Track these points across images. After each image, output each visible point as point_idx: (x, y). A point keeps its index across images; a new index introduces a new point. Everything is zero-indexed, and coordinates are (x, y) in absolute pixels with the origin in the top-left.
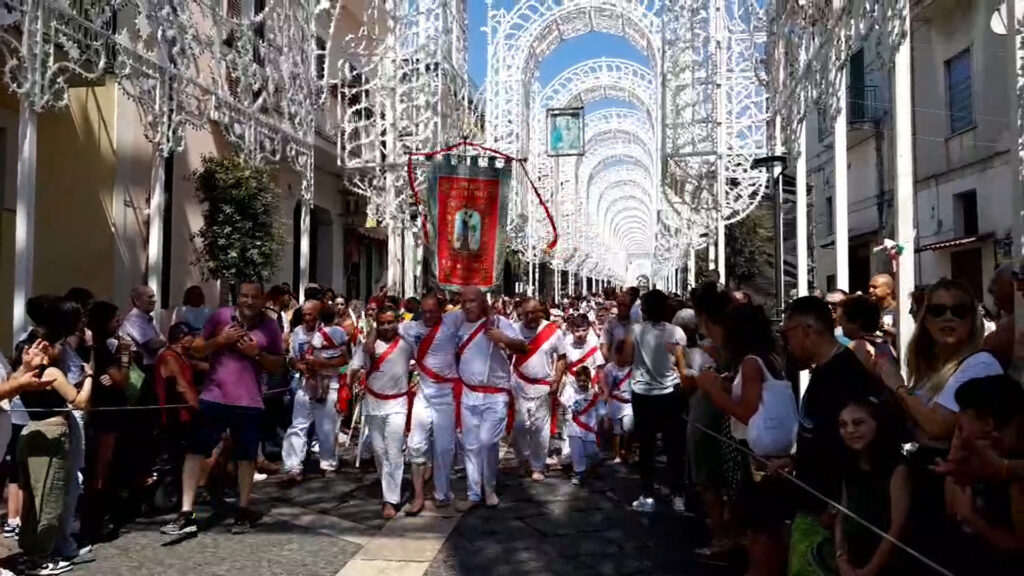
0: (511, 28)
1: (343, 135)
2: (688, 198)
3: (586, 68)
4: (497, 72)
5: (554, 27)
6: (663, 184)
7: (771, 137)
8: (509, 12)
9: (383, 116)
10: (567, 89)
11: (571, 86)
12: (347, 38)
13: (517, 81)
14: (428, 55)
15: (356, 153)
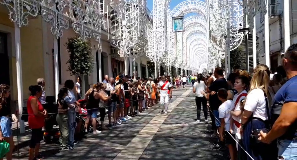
3: (185, 3)
4: (156, 6)
6: (210, 39)
7: (244, 22)
9: (121, 23)
10: (179, 10)
11: (180, 9)
13: (163, 9)
14: (134, 2)
15: (114, 35)
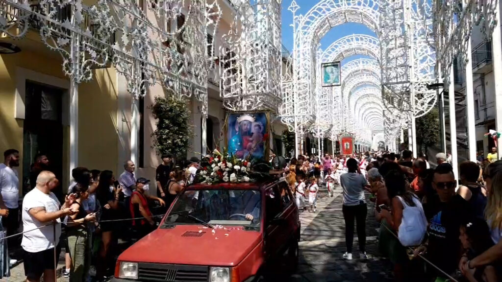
0: (305, 24)
1: (222, 82)
2: (396, 105)
3: (345, 40)
4: (298, 46)
5: (327, 21)
6: (383, 98)
7: (436, 74)
8: (304, 16)
9: (241, 73)
10: (335, 51)
11: (337, 49)
12: (223, 36)
13: (308, 49)
14: (261, 41)
15: (228, 90)
